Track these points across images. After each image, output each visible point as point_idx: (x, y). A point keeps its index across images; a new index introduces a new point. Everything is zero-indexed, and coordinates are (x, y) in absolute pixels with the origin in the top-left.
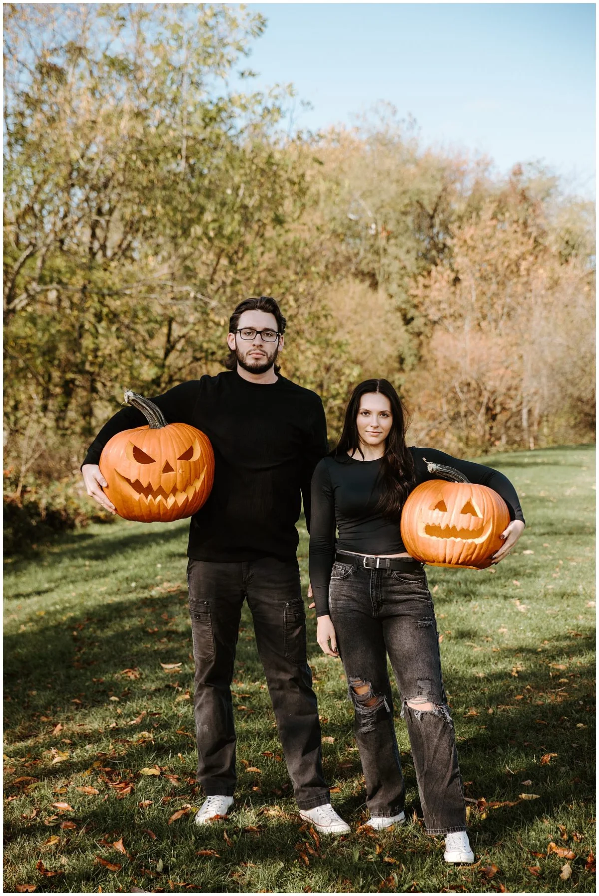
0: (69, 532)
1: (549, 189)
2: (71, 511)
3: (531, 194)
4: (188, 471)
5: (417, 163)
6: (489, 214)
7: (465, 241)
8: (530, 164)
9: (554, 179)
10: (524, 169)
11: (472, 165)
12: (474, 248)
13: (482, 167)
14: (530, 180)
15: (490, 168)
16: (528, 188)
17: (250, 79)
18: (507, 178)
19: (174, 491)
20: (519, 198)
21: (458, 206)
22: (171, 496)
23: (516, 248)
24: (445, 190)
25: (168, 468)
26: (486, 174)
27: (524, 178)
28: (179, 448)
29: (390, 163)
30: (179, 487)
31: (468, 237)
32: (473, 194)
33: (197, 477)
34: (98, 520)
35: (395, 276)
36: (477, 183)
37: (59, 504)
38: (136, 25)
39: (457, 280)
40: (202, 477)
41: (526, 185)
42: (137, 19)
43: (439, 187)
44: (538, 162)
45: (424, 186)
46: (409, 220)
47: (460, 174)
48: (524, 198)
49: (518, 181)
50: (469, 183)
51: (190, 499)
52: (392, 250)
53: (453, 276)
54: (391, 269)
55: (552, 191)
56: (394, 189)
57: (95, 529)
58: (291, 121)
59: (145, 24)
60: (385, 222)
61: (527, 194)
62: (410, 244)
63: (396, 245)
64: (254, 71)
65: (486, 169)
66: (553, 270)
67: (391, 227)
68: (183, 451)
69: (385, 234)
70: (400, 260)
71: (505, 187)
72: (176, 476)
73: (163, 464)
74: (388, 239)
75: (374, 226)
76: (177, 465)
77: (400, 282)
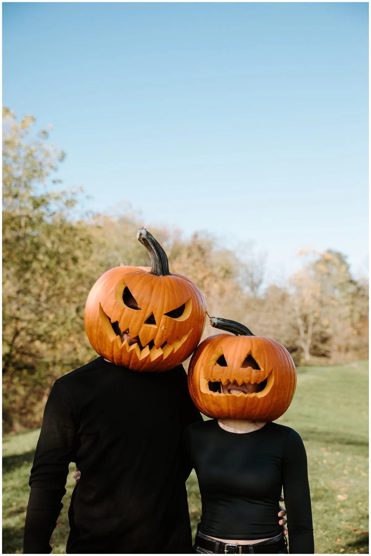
3: (203, 246)
4: (171, 330)
6: (186, 256)
8: (201, 232)
10: (199, 234)
11: (172, 233)
16: (201, 244)
17: (59, 184)
18: (190, 239)
19: (151, 345)
20: (198, 249)
22: (147, 348)
23: (201, 274)
25: (151, 320)
27: (199, 239)
28: (169, 303)
30: (156, 342)
33: (179, 339)
40: (185, 339)
49: (196, 240)
50: (171, 242)
51: (165, 357)
64: (61, 180)
65: (179, 235)
66: (221, 284)
68: (173, 308)
72: (157, 331)
73: (148, 315)
76: (162, 321)
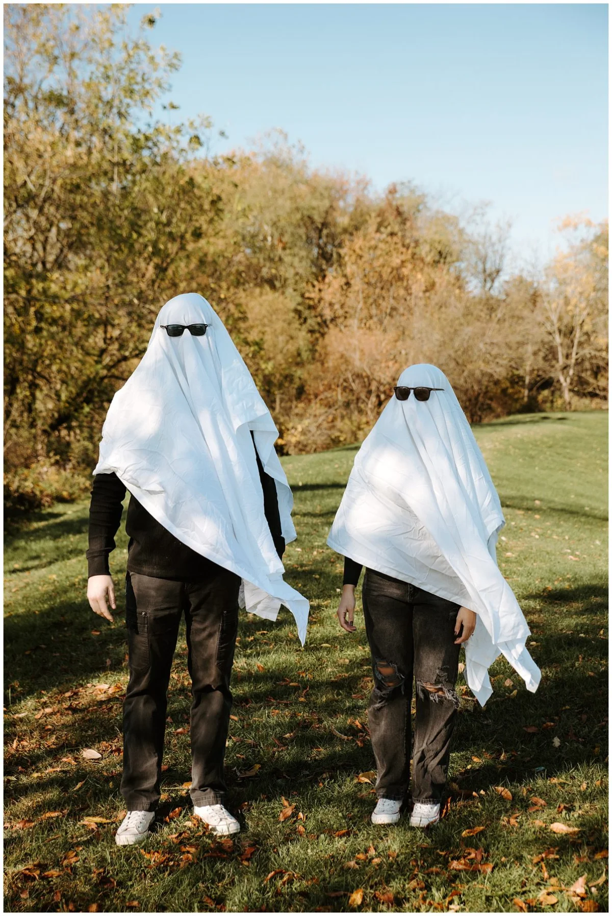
0: (37, 511)
1: (418, 205)
2: (38, 493)
3: (405, 209)
5: (307, 183)
6: (374, 227)
7: (354, 251)
8: (402, 184)
9: (424, 196)
10: (398, 188)
11: (353, 185)
12: (361, 257)
13: (361, 186)
14: (402, 197)
15: (369, 187)
16: (402, 205)
17: (173, 111)
18: (383, 196)
20: (395, 213)
21: (343, 221)
23: (397, 257)
24: (331, 207)
26: (366, 192)
27: (398, 195)
29: (283, 183)
31: (357, 247)
32: (356, 209)
34: (61, 499)
35: (291, 282)
36: (358, 200)
37: (29, 485)
38: (67, 64)
39: (348, 284)
41: (399, 202)
42: (68, 59)
43: (326, 203)
44: (409, 182)
45: (315, 203)
46: (302, 231)
47: (342, 192)
48: (399, 213)
49: (394, 198)
50: (351, 200)
52: (287, 259)
53: (344, 280)
54: (287, 275)
55: (421, 207)
56: (288, 205)
57: (59, 508)
58: (208, 149)
59: (76, 63)
60: (282, 235)
61: (401, 209)
62: (303, 253)
63: (291, 254)
64: (175, 104)
65: (365, 188)
66: (429, 275)
67: (286, 238)
69: (281, 245)
70: (295, 268)
71: (383, 204)
74: (284, 248)
75: (269, 239)
77: (295, 287)
